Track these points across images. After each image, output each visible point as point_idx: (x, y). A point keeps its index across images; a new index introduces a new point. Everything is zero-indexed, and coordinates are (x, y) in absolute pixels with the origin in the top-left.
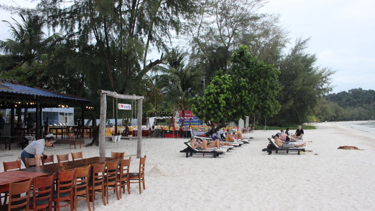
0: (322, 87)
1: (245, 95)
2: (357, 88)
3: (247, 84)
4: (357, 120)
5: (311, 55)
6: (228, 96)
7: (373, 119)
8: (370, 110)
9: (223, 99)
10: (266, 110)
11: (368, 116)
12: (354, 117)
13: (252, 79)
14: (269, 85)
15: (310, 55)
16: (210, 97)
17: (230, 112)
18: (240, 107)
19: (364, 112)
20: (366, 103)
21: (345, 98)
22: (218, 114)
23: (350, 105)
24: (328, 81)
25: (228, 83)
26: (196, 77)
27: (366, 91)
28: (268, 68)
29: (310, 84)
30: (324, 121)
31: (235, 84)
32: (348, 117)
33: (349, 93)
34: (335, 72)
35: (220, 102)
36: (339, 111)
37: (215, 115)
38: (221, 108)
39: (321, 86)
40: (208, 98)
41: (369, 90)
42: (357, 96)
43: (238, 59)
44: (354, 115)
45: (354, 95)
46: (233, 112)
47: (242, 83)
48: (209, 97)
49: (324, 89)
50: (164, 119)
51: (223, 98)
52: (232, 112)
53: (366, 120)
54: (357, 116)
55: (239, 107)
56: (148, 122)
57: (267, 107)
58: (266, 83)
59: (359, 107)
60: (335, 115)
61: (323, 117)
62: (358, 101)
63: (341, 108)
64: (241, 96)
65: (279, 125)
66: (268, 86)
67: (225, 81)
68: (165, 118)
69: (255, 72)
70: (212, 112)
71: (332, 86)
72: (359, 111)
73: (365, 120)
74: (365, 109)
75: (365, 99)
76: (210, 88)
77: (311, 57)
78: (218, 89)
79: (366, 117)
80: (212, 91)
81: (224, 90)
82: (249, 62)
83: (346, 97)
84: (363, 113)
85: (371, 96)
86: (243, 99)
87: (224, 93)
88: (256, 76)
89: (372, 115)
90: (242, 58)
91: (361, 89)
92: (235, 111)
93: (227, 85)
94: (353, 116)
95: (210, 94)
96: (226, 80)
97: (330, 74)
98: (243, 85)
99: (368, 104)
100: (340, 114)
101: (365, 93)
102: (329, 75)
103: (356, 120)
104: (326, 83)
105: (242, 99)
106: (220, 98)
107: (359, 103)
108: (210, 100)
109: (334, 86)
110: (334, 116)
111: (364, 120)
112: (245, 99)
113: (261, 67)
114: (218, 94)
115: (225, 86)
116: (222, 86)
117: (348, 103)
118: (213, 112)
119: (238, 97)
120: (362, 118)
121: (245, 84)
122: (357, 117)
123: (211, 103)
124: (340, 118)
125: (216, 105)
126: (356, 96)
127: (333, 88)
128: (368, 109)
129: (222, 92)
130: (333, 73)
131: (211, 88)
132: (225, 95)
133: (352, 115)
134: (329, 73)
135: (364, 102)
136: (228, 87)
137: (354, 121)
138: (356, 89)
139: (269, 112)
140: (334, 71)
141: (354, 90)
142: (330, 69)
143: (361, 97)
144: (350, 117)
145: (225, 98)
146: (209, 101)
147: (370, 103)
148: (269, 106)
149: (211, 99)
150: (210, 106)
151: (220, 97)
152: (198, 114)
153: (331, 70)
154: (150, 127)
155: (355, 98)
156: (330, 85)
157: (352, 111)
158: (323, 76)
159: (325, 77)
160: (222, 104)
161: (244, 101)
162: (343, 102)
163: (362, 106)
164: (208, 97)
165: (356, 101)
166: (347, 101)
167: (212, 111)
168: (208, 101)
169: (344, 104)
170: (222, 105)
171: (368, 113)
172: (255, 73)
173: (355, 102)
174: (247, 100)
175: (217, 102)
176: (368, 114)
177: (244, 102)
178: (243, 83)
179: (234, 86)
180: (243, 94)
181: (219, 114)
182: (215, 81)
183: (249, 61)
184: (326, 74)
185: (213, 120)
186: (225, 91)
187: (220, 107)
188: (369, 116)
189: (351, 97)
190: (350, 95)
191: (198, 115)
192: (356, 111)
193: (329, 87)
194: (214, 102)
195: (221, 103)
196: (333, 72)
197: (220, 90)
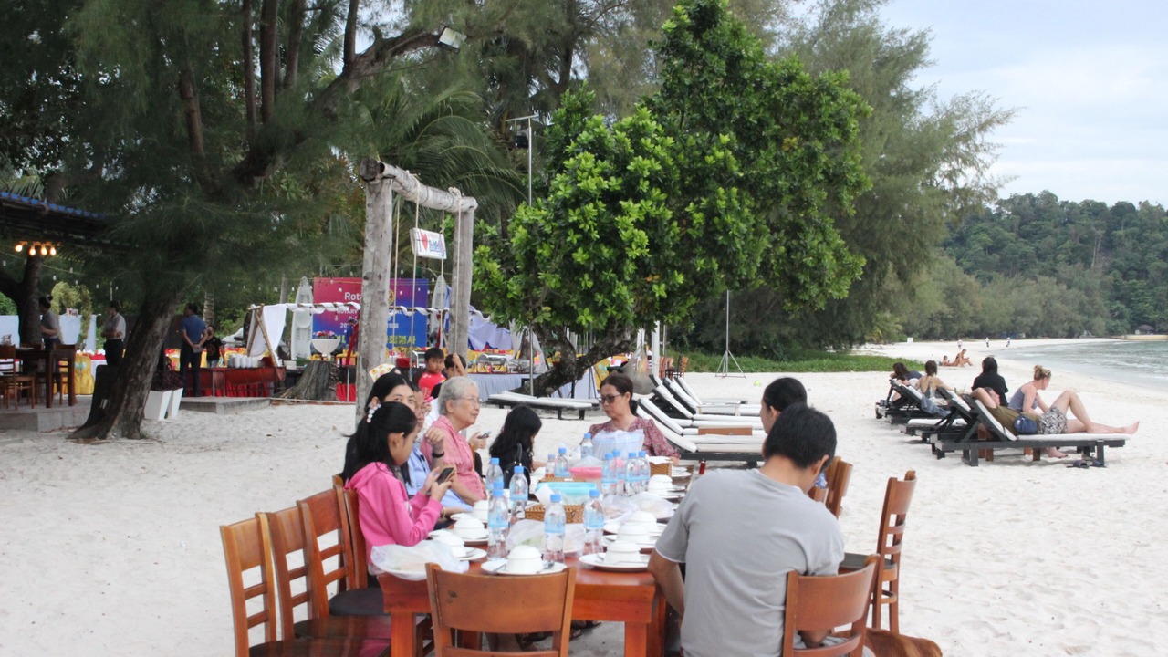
0: (955, 183)
1: (729, 209)
2: (1036, 193)
3: (733, 158)
4: (1032, 334)
5: (912, 37)
6: (654, 212)
7: (1100, 333)
8: (1088, 290)
9: (638, 225)
10: (802, 278)
11: (1079, 317)
12: (1025, 320)
13: (751, 138)
14: (825, 164)
15: (907, 35)
16: (582, 214)
17: (659, 284)
18: (702, 261)
19: (1064, 301)
20: (1070, 262)
21: (984, 237)
22: (610, 292)
23: (1003, 267)
24: (980, 156)
25: (658, 148)
26: (452, 116)
27: (1073, 204)
28: (821, 90)
29: (914, 169)
30: (902, 340)
31: (682, 156)
32: (997, 322)
33: (999, 214)
34: (1008, 115)
35: (625, 235)
36: (962, 294)
37: (599, 298)
38: (624, 263)
39: (951, 175)
40: (575, 218)
41: (1087, 203)
42: (1036, 226)
43: (689, 40)
44: (1023, 313)
45: (1022, 224)
46: (674, 285)
47: (712, 154)
48: (578, 211)
49: (963, 189)
50: (326, 311)
51: (633, 219)
52: (666, 283)
53: (1071, 334)
54: (1036, 319)
55: (700, 263)
56: (257, 324)
57: (811, 265)
58: (812, 157)
59: (1042, 278)
60: (946, 310)
61: (898, 319)
62: (1037, 249)
63: (971, 279)
64: (711, 213)
65: (764, 351)
66: (820, 170)
67: (643, 140)
68: (333, 309)
69: (762, 104)
70: (587, 282)
71: (996, 179)
72: (1043, 293)
73: (1067, 337)
74: (1069, 287)
75: (1068, 244)
76: (579, 172)
77: (911, 43)
78: (613, 179)
79: (1070, 320)
80: (591, 184)
81: (641, 181)
82: (741, 57)
83: (984, 230)
84: (1058, 305)
85: (1093, 229)
86: (719, 228)
87: (637, 197)
88: (768, 125)
89: (1096, 314)
90: (707, 36)
91: (1049, 197)
92: (680, 279)
93: (653, 160)
94: (1019, 317)
95: (580, 199)
96: (646, 135)
97: (989, 122)
98: (718, 160)
99: (1079, 264)
100: (966, 307)
101: (1068, 214)
102: (983, 128)
103: (1028, 336)
104: (972, 164)
105: (714, 224)
106: (625, 218)
107: (1040, 257)
108: (582, 226)
109: (1006, 181)
110: (942, 314)
111: (1062, 337)
112: (726, 227)
113: (794, 84)
114: (611, 198)
115: (647, 162)
116: (632, 163)
117: (996, 257)
118: (590, 284)
119: (698, 218)
120: (1055, 328)
121: (725, 159)
122: (1036, 323)
123: (585, 240)
124: (968, 325)
125: (606, 252)
126: (1028, 228)
127: (1000, 186)
128: (1080, 289)
129: (631, 192)
130: (999, 122)
131: (583, 171)
132: (646, 204)
133: (1017, 313)
134: (983, 120)
135: (1061, 256)
136: (658, 167)
137: (1020, 338)
138: (1029, 196)
139: (814, 290)
140: (1006, 109)
141: (1022, 199)
142: (989, 100)
143: (1049, 233)
144: (1007, 320)
145: (642, 219)
146: (578, 231)
147: (1087, 262)
148: (819, 261)
149: (586, 221)
150: (580, 256)
151: (620, 211)
152: (507, 291)
153: (994, 109)
154: (270, 350)
155: (1025, 235)
156: (987, 174)
157: (1015, 293)
158: (957, 133)
159: (966, 138)
160: (634, 246)
161: (720, 234)
162: (971, 252)
163: (1053, 272)
164: (571, 212)
165: (1029, 249)
166: (990, 250)
167: (586, 277)
168: (571, 232)
169: (976, 262)
170: (634, 253)
171: (1082, 304)
172: (762, 110)
173: (1024, 256)
174: (739, 230)
175: (610, 236)
176: (1082, 310)
177: (721, 238)
178: (720, 155)
179: (679, 165)
180: (722, 204)
181: (617, 291)
182: (591, 137)
183: (740, 51)
184: (973, 124)
185: (590, 319)
186: (644, 186)
187: (622, 257)
188: (1085, 318)
189: (1006, 234)
190: (1002, 224)
191: (510, 296)
192: (1032, 292)
193: (983, 182)
194: (595, 235)
195: (631, 241)
196: (1000, 117)
197: (620, 181)
